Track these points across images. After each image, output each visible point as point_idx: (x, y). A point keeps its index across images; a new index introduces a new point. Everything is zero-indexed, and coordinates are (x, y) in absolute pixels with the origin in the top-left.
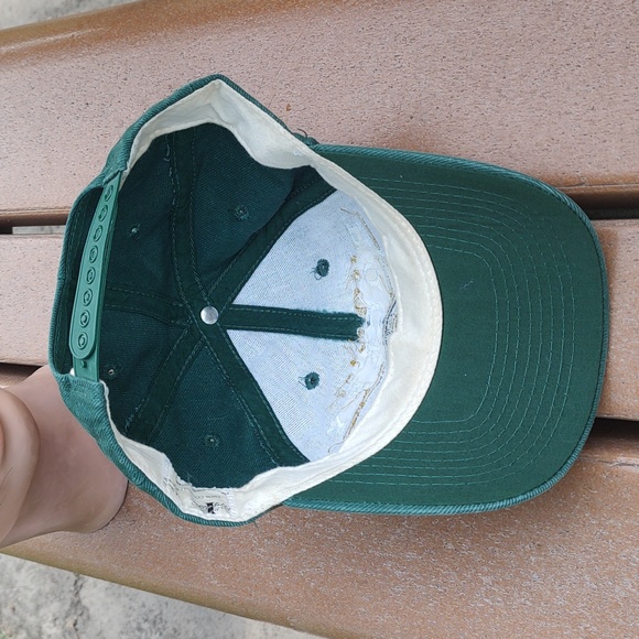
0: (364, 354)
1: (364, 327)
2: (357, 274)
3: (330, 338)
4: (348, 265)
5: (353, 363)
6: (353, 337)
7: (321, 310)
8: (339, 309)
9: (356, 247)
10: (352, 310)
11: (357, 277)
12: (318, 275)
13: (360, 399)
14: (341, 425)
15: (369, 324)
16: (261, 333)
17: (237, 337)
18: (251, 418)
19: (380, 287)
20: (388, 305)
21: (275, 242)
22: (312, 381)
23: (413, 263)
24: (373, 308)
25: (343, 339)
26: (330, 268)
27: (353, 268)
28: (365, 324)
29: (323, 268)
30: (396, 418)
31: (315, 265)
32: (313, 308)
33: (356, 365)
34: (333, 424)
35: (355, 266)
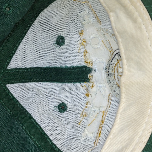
0: (94, 89)
1: (93, 73)
2: (85, 42)
3: (71, 82)
4: (78, 37)
5: (88, 95)
6: (86, 80)
7: (63, 66)
8: (75, 64)
9: (83, 25)
10: (83, 64)
11: (84, 43)
12: (58, 46)
13: (100, 118)
14: (89, 135)
15: (95, 71)
16: (26, 84)
17: (13, 88)
18: (32, 139)
19: (101, 48)
20: (108, 58)
21: (29, 28)
22: (62, 108)
23: (139, 28)
24: (97, 61)
25: (79, 82)
26: (66, 41)
27: (82, 39)
28: (93, 72)
29: (60, 41)
30: (140, 134)
31: (55, 40)
32: (58, 65)
33: (90, 96)
34: (83, 134)
35: (83, 37)
